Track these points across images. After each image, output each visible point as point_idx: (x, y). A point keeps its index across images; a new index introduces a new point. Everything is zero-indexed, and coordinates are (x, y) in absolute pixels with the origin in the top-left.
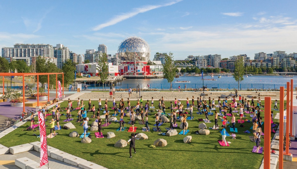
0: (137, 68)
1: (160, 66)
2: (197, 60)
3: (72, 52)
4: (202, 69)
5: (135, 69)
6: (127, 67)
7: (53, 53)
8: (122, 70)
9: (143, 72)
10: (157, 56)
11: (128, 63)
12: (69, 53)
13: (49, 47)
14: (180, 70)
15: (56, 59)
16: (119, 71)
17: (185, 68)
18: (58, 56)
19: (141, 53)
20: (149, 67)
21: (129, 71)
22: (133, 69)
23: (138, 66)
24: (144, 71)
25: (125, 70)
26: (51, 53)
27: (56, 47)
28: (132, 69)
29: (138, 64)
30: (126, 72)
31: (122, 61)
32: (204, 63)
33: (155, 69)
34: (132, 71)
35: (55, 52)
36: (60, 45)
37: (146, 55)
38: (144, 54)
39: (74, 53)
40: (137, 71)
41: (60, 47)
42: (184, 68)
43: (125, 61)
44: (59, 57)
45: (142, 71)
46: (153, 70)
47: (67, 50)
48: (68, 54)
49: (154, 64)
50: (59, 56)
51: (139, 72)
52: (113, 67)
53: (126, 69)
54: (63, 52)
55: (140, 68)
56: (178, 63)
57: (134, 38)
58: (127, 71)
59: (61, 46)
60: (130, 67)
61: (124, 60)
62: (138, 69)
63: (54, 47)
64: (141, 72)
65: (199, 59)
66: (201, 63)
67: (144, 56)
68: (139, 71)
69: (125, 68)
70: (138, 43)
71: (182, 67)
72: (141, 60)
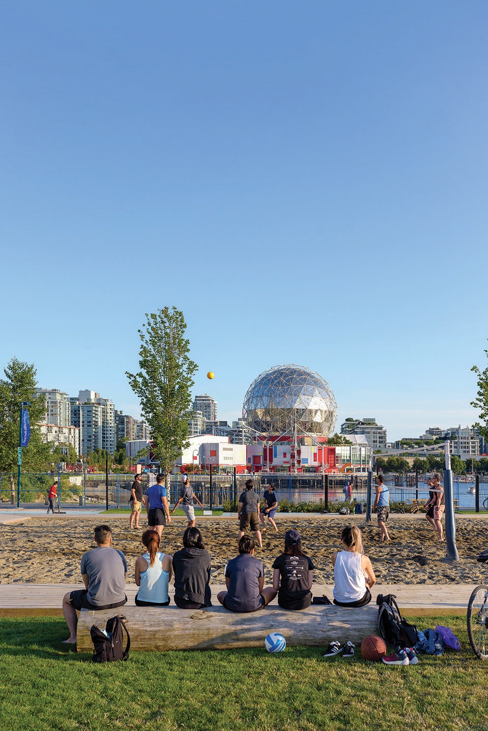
0: (299, 452)
1: (363, 449)
2: (455, 438)
3: (121, 412)
4: (469, 463)
5: (293, 456)
6: (271, 450)
7: (68, 413)
8: (256, 458)
9: (316, 464)
10: (348, 427)
11: (272, 438)
12: (112, 414)
13: (58, 397)
14: (413, 463)
15: (77, 431)
16: (248, 460)
17: (425, 459)
18: (83, 422)
19: (311, 411)
20: (333, 451)
21: (278, 461)
22: (288, 456)
23: (303, 448)
24: (320, 460)
25: (265, 459)
26: (64, 413)
27: (78, 399)
28: (285, 454)
29: (301, 442)
30: (268, 465)
31: (258, 434)
32: (474, 447)
33: (350, 457)
34: (285, 460)
35: (75, 413)
36: (87, 392)
37: (324, 416)
38: (319, 413)
39: (127, 417)
40: (299, 462)
41: (89, 399)
42: (422, 459)
43: (264, 434)
44: (86, 426)
45: (315, 460)
46: (344, 460)
47: (109, 407)
48: (111, 418)
49: (347, 443)
50: (86, 422)
51: (306, 465)
52: (232, 450)
53: (269, 454)
54: (97, 411)
55: (308, 453)
56: (405, 446)
57: (289, 369)
58: (271, 461)
59: (92, 397)
60: (281, 449)
61: (263, 432)
62: (303, 456)
63: (72, 399)
64: (311, 463)
65: (461, 435)
66: (465, 447)
67: (318, 418)
68: (306, 460)
69: (265, 450)
70: (301, 384)
71: (415, 455)
72: (310, 430)
